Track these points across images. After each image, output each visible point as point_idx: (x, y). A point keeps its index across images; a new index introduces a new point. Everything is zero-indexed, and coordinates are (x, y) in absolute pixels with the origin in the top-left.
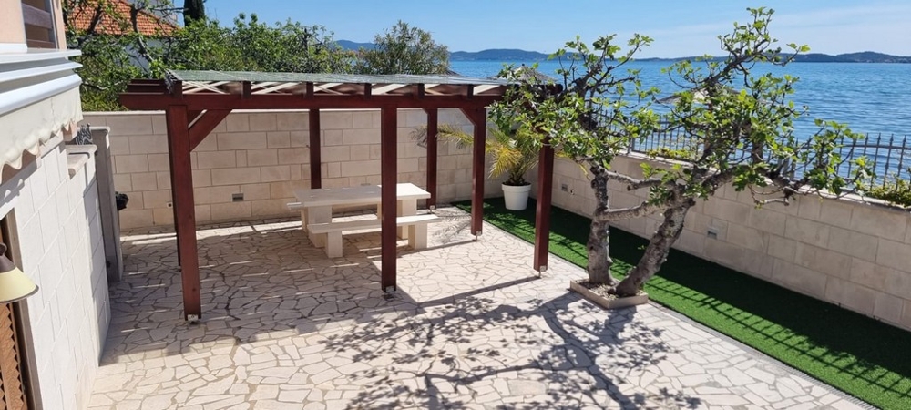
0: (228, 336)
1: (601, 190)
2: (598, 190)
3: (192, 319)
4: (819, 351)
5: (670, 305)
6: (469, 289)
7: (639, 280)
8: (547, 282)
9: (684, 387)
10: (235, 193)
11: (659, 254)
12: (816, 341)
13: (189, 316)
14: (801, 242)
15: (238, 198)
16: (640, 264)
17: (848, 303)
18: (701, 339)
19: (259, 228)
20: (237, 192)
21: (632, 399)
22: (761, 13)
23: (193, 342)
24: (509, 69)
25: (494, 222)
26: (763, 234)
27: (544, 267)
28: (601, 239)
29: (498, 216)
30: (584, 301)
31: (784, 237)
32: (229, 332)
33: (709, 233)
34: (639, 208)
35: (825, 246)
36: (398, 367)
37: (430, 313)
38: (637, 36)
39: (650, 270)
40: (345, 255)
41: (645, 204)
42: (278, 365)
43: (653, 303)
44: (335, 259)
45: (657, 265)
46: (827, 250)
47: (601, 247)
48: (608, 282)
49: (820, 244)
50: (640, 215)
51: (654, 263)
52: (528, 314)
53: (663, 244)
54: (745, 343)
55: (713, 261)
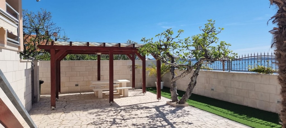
0: (62, 112)
1: (172, 72)
2: (172, 73)
3: (53, 108)
4: (236, 115)
5: (195, 106)
6: (137, 104)
7: (185, 99)
8: (160, 102)
9: (188, 121)
10: (76, 84)
11: (190, 90)
12: (235, 113)
13: (52, 107)
14: (235, 88)
15: (77, 85)
16: (185, 94)
17: (250, 105)
18: (200, 113)
19: (81, 93)
20: (77, 84)
21: (172, 123)
22: (211, 21)
23: (52, 113)
24: (144, 39)
25: (152, 92)
26: (225, 87)
27: (160, 98)
28: (174, 87)
29: (154, 90)
30: (169, 106)
31: (231, 87)
32: (63, 111)
33: (212, 89)
34: (181, 75)
35: (242, 88)
36: (107, 117)
37: (122, 108)
38: (180, 30)
39: (188, 95)
40: (103, 98)
41: (182, 74)
42: (72, 117)
43: (190, 106)
44: (100, 99)
45: (190, 94)
46: (242, 89)
47: (174, 90)
48: (177, 100)
49: (240, 88)
50: (181, 77)
51: (189, 93)
52: (151, 108)
53: (191, 87)
54: (213, 113)
55: (214, 98)
